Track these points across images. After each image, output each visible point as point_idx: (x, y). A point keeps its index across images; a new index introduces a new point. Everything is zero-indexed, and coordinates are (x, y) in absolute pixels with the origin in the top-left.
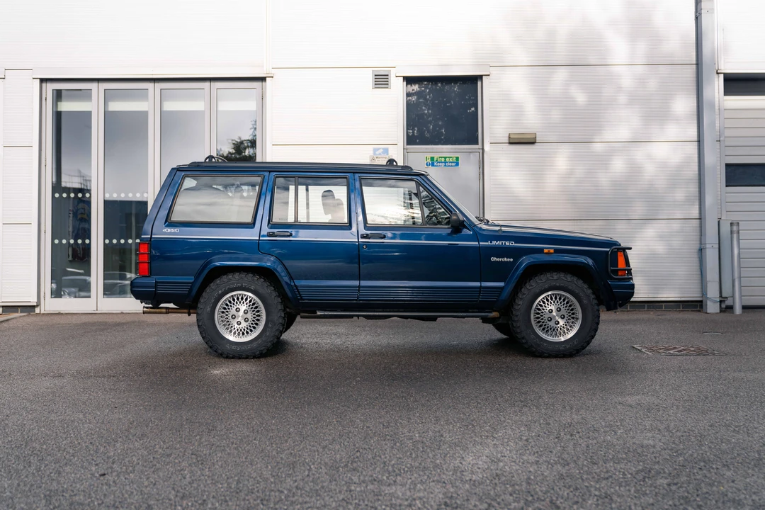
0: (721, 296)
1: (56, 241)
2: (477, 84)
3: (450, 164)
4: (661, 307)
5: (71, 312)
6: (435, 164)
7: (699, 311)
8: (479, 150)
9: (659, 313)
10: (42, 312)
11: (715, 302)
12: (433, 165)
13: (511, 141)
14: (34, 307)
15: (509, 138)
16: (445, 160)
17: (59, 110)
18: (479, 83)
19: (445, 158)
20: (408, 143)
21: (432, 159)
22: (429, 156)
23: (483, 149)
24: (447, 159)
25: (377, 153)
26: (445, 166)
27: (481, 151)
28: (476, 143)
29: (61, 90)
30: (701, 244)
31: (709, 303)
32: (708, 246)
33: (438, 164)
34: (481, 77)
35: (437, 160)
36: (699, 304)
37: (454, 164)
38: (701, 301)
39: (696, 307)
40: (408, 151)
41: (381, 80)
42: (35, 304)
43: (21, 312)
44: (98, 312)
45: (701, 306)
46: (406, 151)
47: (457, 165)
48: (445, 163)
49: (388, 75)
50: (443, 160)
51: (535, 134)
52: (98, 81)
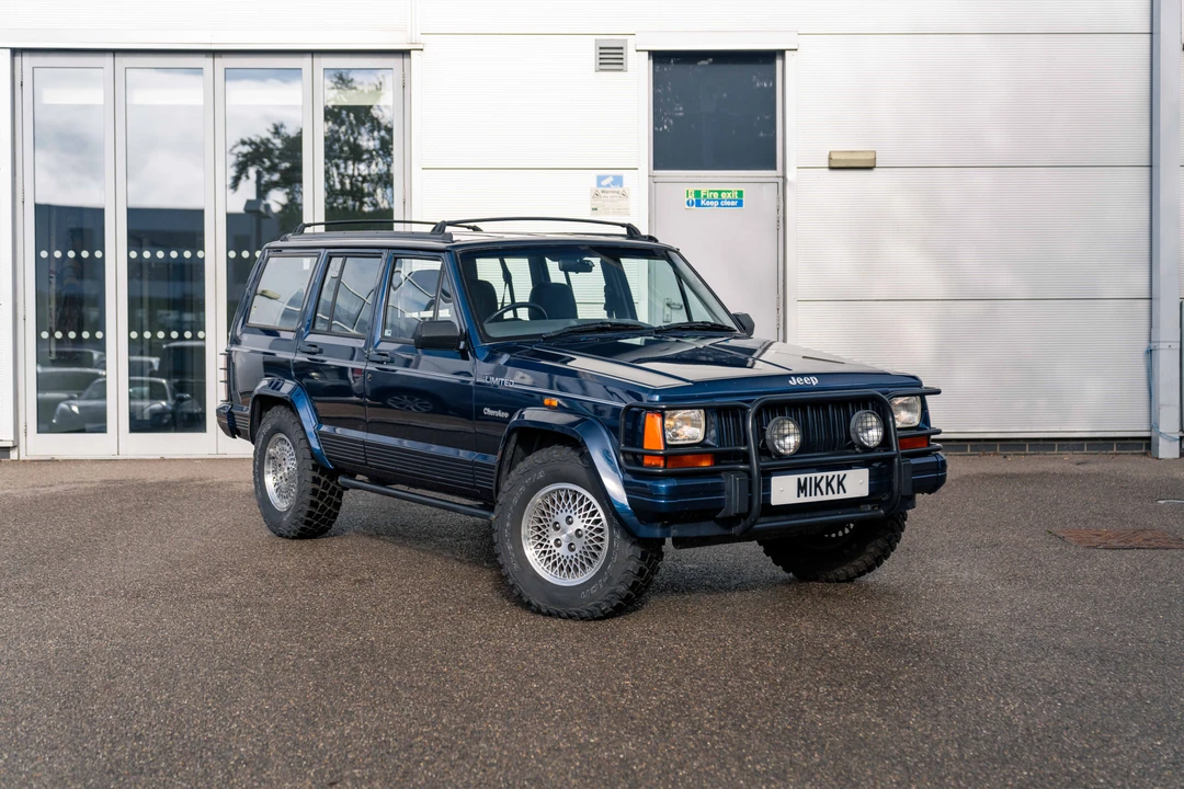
0: (1181, 430)
1: (45, 335)
2: (775, 63)
3: (728, 203)
4: (1081, 448)
5: (73, 458)
6: (702, 203)
7: (1145, 454)
8: (777, 180)
9: (1079, 458)
10: (23, 457)
11: (1172, 439)
12: (698, 204)
13: (833, 165)
14: (7, 449)
15: (830, 159)
16: (720, 196)
18: (779, 63)
19: (720, 192)
20: (656, 167)
22: (692, 188)
23: (784, 177)
24: (723, 195)
25: (604, 183)
26: (720, 206)
27: (781, 181)
28: (773, 167)
30: (1150, 341)
31: (1162, 442)
32: (1162, 345)
33: (708, 203)
34: (782, 53)
35: (705, 196)
36: (1144, 442)
37: (735, 203)
38: (1149, 438)
39: (1140, 447)
40: (657, 179)
41: (611, 57)
42: (10, 444)
44: (119, 457)
45: (1149, 447)
46: (653, 181)
47: (740, 204)
48: (720, 201)
49: (622, 48)
50: (716, 195)
51: (875, 152)
52: (114, 53)
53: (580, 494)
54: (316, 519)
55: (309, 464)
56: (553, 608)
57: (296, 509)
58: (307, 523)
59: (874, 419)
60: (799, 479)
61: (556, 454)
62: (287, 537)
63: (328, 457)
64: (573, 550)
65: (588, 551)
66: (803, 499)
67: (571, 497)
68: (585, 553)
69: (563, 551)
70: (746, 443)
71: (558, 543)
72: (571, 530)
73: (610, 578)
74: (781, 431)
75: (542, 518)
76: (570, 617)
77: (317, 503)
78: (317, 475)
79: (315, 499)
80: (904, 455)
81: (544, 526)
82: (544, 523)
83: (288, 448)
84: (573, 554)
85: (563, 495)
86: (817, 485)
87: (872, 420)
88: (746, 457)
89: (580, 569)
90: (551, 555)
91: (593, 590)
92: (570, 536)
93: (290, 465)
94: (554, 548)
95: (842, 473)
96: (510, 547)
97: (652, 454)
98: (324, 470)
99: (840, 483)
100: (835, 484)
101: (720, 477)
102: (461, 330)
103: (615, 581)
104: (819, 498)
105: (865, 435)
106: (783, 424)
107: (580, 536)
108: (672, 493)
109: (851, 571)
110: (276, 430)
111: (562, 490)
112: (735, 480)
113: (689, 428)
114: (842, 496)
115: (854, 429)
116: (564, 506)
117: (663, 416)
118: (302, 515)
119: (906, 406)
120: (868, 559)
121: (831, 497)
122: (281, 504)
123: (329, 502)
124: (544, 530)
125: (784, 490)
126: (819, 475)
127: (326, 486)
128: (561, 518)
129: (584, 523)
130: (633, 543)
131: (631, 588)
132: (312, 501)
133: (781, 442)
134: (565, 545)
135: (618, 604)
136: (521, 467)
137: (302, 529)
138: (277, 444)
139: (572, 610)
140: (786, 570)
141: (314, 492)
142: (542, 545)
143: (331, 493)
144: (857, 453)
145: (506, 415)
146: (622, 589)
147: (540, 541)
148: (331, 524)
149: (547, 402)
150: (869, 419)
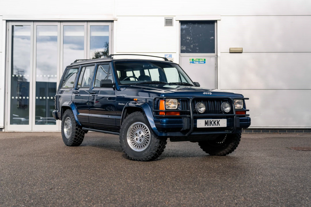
1: (13, 98)
2: (214, 24)
3: (201, 62)
4: (302, 132)
5: (20, 131)
6: (194, 62)
9: (301, 134)
10: (6, 131)
12: (193, 63)
13: (231, 52)
14: (2, 129)
15: (230, 50)
16: (199, 60)
18: (216, 24)
19: (199, 59)
20: (181, 52)
21: (193, 60)
22: (191, 58)
23: (217, 55)
24: (200, 60)
25: (167, 57)
26: (199, 63)
27: (216, 56)
28: (214, 52)
33: (196, 62)
34: (216, 21)
35: (195, 61)
37: (203, 62)
40: (181, 56)
41: (169, 22)
42: (3, 127)
44: (32, 131)
47: (205, 62)
48: (199, 62)
49: (172, 20)
50: (198, 60)
51: (242, 48)
52: (34, 21)
53: (143, 125)
54: (77, 140)
55: (75, 124)
56: (135, 158)
57: (71, 138)
58: (74, 141)
59: (228, 104)
60: (205, 121)
61: (137, 114)
62: (69, 146)
63: (80, 122)
64: (141, 141)
65: (145, 141)
66: (207, 126)
67: (140, 126)
68: (144, 142)
69: (138, 142)
70: (190, 109)
71: (137, 139)
72: (140, 136)
73: (151, 149)
74: (200, 106)
75: (133, 132)
76: (140, 160)
77: (77, 136)
78: (77, 127)
79: (77, 134)
80: (237, 116)
81: (133, 135)
82: (133, 134)
83: (70, 121)
84: (141, 142)
85: (138, 125)
86: (211, 123)
87: (227, 105)
88: (189, 113)
89: (143, 147)
90: (135, 143)
91: (146, 152)
92: (140, 137)
93: (70, 126)
94: (136, 141)
95: (218, 120)
96: (123, 141)
97: (162, 111)
98: (79, 126)
99: (218, 123)
100: (216, 123)
101: (182, 119)
102: (113, 82)
103: (152, 149)
104: (211, 126)
105: (225, 109)
106: (200, 104)
107: (143, 137)
108: (167, 122)
109: (225, 152)
110: (67, 116)
111: (138, 124)
112: (186, 119)
113: (172, 105)
114: (218, 126)
115: (222, 107)
116: (138, 129)
117: (165, 101)
118: (73, 139)
119: (239, 103)
120: (229, 148)
121: (215, 126)
122: (68, 137)
123: (81, 135)
124: (133, 136)
125: (201, 123)
126: (211, 120)
127: (80, 131)
128: (138, 132)
129: (144, 133)
130: (157, 138)
131: (157, 152)
132: (76, 135)
133: (200, 109)
134: (139, 140)
135: (153, 156)
136: (127, 118)
137: (73, 143)
138: (67, 120)
139: (140, 158)
140: (207, 152)
141: (76, 132)
142: (132, 140)
143: (81, 133)
144: (223, 114)
145: (124, 104)
146: (154, 152)
147: (132, 139)
148: (81, 142)
149: (134, 99)
150: (226, 104)
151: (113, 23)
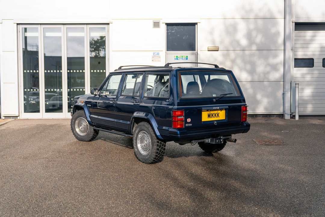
0: (291, 112)
1: (26, 90)
2: (195, 26)
3: (184, 59)
4: (267, 117)
5: (32, 118)
6: (178, 59)
7: (282, 118)
9: (266, 119)
10: (21, 118)
11: (288, 115)
12: (177, 59)
13: (209, 50)
14: (17, 117)
15: (208, 48)
17: (25, 36)
18: (196, 26)
19: (182, 56)
20: (167, 50)
21: (177, 57)
22: (176, 55)
24: (183, 57)
25: (155, 54)
26: (182, 59)
27: (197, 53)
28: (195, 50)
29: (26, 28)
30: (284, 91)
31: (286, 115)
32: (286, 92)
34: (197, 23)
35: (179, 57)
36: (282, 115)
38: (283, 114)
39: (281, 116)
40: (167, 53)
41: (156, 24)
42: (18, 115)
43: (12, 118)
44: (43, 119)
45: (283, 116)
46: (166, 54)
47: (187, 59)
49: (159, 22)
50: (181, 57)
51: (218, 47)
52: (41, 24)
151: (108, 25)
